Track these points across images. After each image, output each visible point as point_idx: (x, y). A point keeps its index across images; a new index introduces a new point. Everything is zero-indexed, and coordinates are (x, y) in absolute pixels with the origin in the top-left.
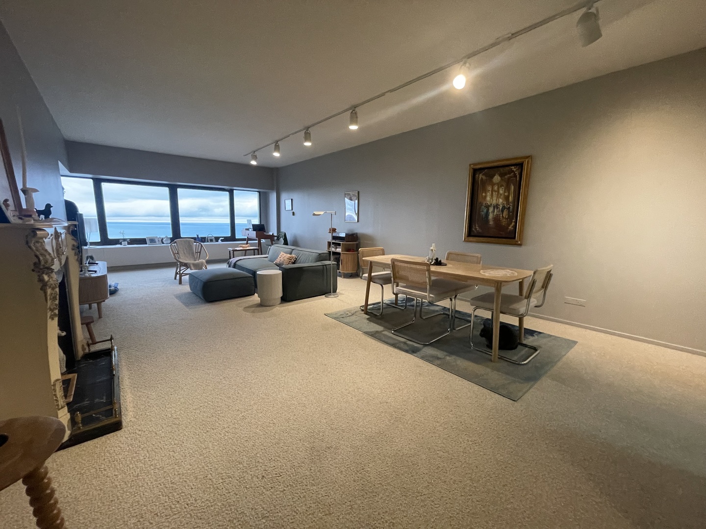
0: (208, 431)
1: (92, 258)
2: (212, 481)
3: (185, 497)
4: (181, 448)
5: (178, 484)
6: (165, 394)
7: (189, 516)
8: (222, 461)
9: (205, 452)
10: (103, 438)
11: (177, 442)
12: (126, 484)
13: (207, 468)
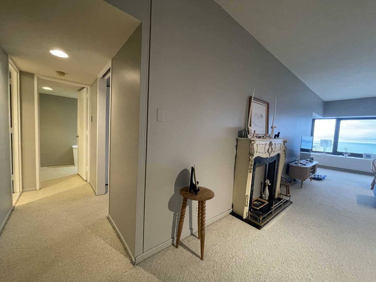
0: (283, 263)
1: (312, 159)
2: (260, 280)
3: (247, 270)
4: (267, 256)
5: (251, 264)
6: (287, 233)
7: (240, 276)
8: (273, 279)
9: (272, 268)
10: (253, 227)
11: (268, 252)
12: (241, 245)
13: (264, 273)
